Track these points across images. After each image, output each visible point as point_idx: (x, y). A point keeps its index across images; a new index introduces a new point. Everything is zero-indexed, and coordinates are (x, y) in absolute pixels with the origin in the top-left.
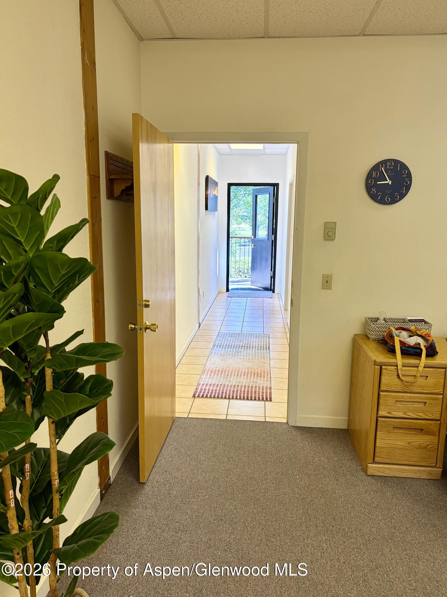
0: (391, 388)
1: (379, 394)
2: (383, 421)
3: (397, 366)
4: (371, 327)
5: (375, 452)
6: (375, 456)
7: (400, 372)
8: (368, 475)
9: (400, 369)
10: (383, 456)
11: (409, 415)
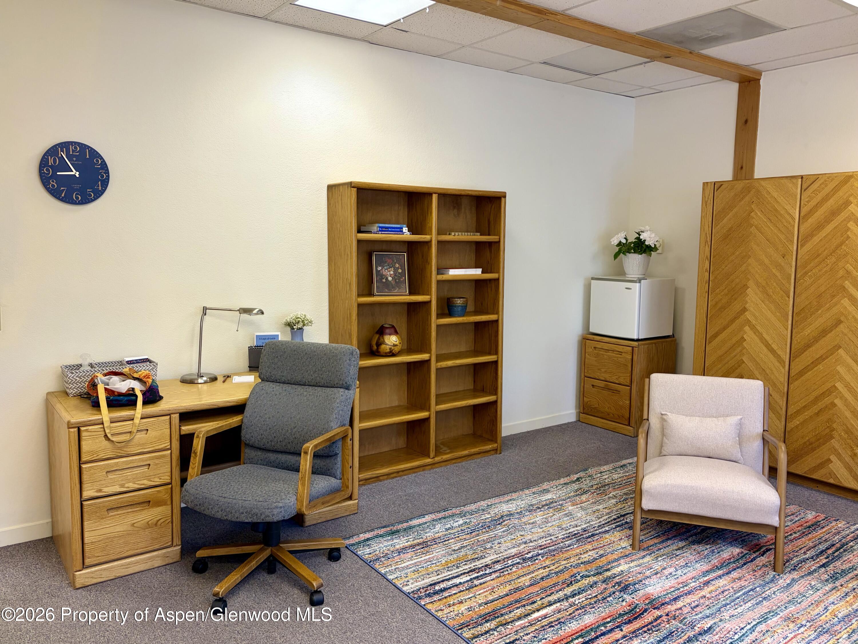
0: (98, 456)
1: (80, 468)
2: (89, 505)
3: (103, 424)
4: (69, 378)
5: (85, 553)
6: (85, 557)
7: (107, 431)
8: (77, 589)
9: (107, 427)
10: (96, 555)
11: (128, 487)
